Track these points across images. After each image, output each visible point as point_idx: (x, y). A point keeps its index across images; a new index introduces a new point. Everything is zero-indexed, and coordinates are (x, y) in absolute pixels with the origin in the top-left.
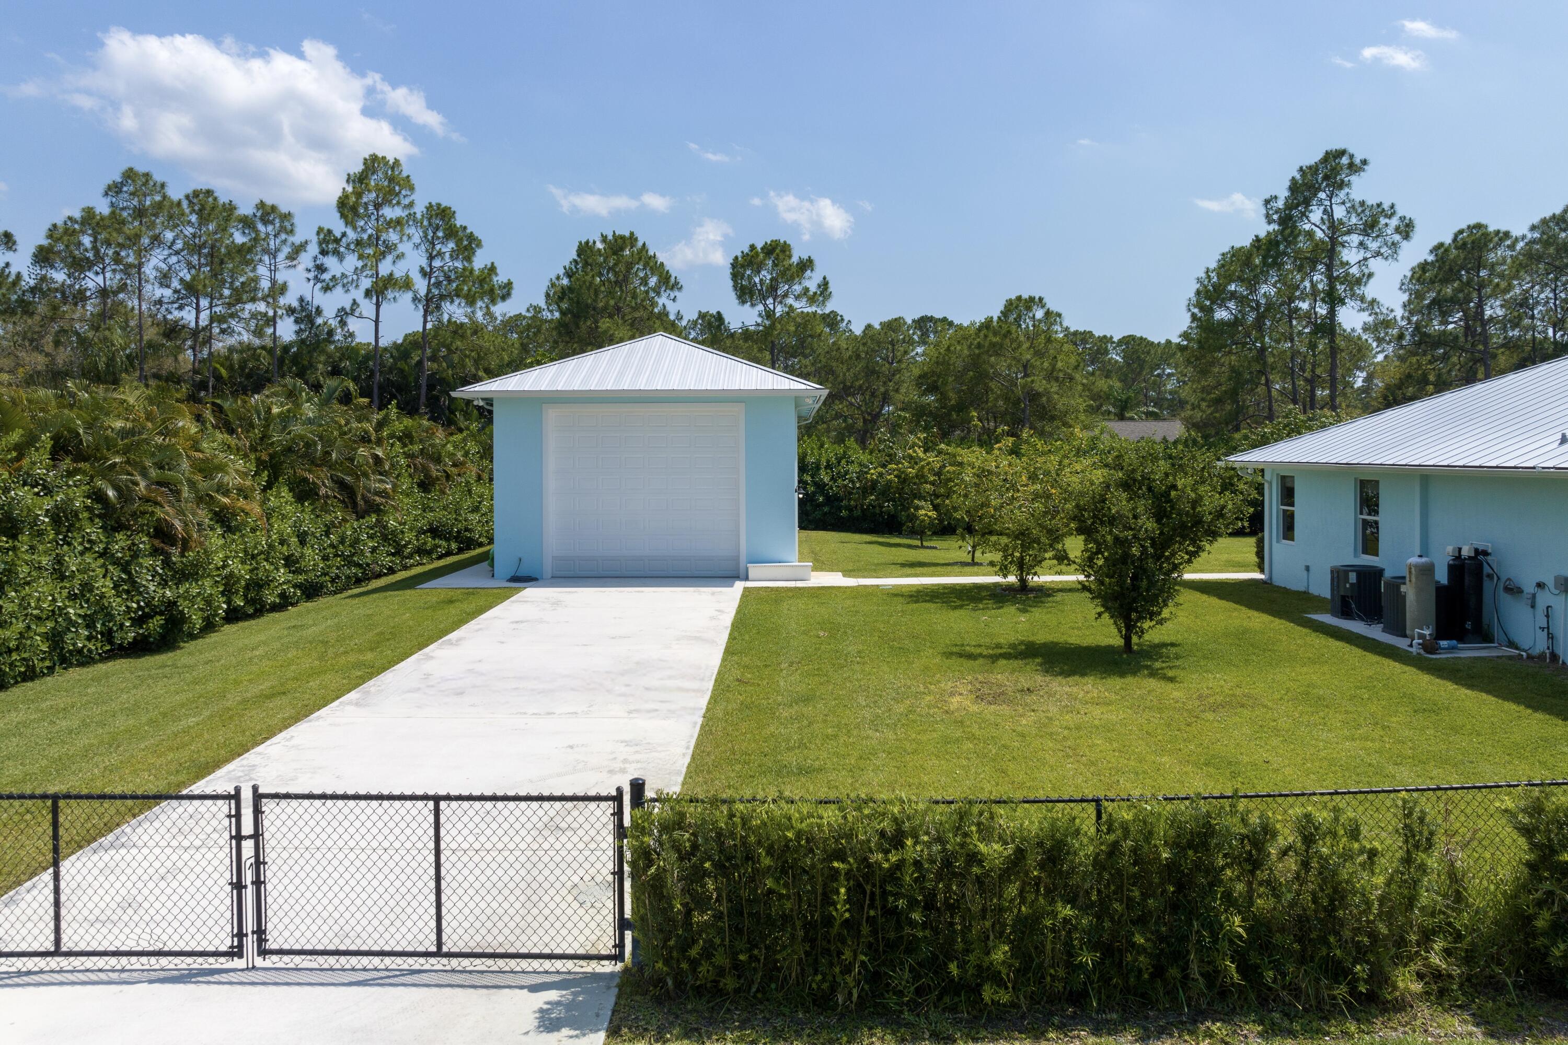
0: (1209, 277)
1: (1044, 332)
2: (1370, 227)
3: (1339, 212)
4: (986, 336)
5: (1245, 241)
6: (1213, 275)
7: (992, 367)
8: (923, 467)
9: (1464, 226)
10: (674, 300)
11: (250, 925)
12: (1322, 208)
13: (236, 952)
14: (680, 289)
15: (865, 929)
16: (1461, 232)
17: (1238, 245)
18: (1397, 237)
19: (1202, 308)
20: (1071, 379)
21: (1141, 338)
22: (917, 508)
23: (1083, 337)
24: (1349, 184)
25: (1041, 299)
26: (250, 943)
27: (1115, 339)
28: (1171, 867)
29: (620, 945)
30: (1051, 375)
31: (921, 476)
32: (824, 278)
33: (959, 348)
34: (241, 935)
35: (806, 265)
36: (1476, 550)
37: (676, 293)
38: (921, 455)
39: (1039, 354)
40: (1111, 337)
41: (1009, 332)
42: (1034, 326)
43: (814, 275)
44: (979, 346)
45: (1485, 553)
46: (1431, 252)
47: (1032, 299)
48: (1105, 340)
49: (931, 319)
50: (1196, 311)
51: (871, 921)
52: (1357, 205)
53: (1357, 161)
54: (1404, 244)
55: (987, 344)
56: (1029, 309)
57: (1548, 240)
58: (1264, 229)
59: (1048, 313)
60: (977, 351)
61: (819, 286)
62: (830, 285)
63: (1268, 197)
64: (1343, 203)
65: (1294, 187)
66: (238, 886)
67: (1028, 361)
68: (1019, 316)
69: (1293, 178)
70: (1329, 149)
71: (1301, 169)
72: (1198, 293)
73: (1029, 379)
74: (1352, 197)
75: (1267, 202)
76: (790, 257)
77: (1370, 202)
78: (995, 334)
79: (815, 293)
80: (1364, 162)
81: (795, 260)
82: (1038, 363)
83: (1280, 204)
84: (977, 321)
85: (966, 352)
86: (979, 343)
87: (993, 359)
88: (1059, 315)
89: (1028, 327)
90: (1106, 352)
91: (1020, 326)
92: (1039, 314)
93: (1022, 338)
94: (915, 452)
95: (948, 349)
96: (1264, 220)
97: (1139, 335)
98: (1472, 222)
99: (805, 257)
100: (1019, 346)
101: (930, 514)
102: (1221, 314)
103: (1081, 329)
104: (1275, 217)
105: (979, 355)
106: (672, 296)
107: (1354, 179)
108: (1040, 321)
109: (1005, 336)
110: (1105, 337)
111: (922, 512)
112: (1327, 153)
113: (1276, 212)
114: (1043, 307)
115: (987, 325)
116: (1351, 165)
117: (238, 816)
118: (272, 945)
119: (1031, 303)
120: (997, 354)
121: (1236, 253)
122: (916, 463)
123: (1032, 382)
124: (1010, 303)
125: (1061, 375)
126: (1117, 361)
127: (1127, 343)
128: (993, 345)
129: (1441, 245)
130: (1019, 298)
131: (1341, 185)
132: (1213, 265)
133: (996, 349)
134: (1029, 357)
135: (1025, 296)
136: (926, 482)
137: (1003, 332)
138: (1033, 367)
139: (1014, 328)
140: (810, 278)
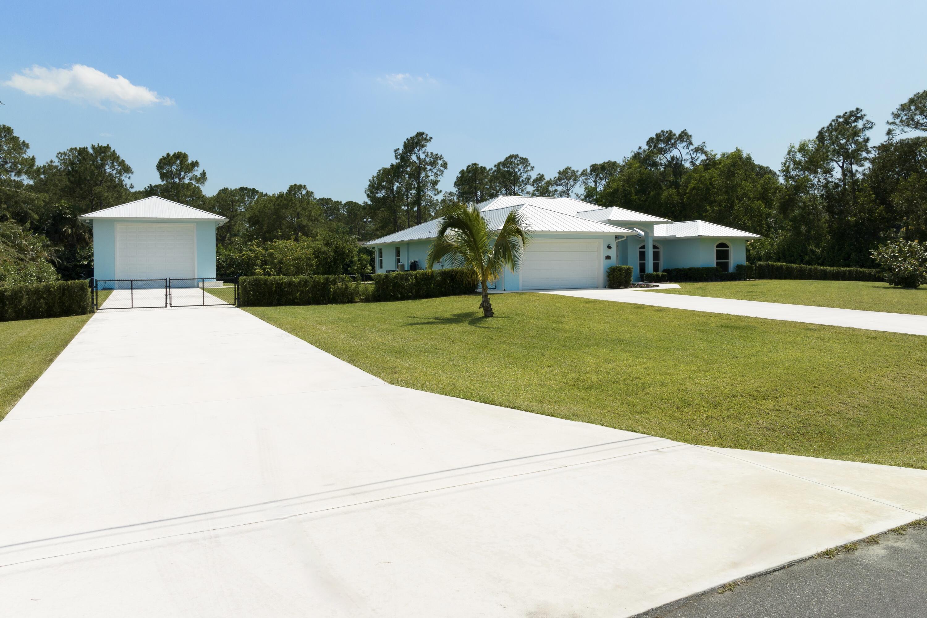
0: (373, 179)
1: (306, 199)
2: (433, 164)
3: (422, 156)
4: (281, 201)
5: (388, 166)
6: (375, 179)
7: (284, 214)
8: (258, 253)
9: (471, 164)
10: (129, 178)
11: (168, 302)
12: (416, 155)
13: (166, 307)
14: (132, 173)
15: (278, 292)
16: (469, 166)
17: (385, 167)
18: (442, 168)
19: (371, 192)
20: (318, 221)
21: (355, 203)
22: (255, 269)
23: (325, 202)
24: (426, 146)
25: (305, 186)
26: (168, 305)
27: (343, 203)
28: (323, 283)
29: (235, 302)
30: (309, 218)
31: (257, 257)
32: (204, 171)
33: (269, 205)
34: (167, 304)
35: (195, 164)
36: (415, 261)
37: (130, 175)
38: (257, 249)
39: (304, 209)
40: (341, 202)
41: (291, 200)
42: (302, 196)
43: (199, 169)
44: (278, 205)
45: (417, 262)
46: (460, 173)
47: (301, 186)
48: (338, 203)
49: (246, 189)
50: (369, 193)
51: (278, 291)
52: (429, 154)
53: (428, 138)
54: (445, 171)
55: (282, 204)
56: (300, 190)
57: (498, 170)
58: (395, 162)
59: (308, 192)
60: (278, 207)
61: (201, 174)
62: (207, 174)
63: (396, 148)
64: (424, 153)
65: (406, 146)
66: (166, 295)
67: (299, 212)
68: (296, 193)
69: (405, 142)
70: (418, 132)
71: (408, 139)
72: (370, 185)
73: (300, 220)
74: (427, 151)
75: (395, 151)
76: (187, 160)
77: (434, 153)
78: (285, 200)
79: (200, 178)
80: (431, 138)
81: (190, 161)
82: (304, 213)
83: (400, 152)
84: (276, 193)
85: (273, 207)
86: (278, 204)
87: (284, 210)
88: (312, 193)
89: (299, 197)
90: (339, 209)
91: (296, 197)
92: (304, 192)
93: (297, 202)
94: (254, 247)
95: (265, 206)
96: (394, 158)
97: (354, 201)
98: (473, 162)
99: (195, 161)
100: (296, 205)
101: (261, 271)
102: (379, 195)
103: (326, 197)
104: (399, 157)
105: (278, 209)
106: (128, 176)
107: (427, 144)
108: (304, 195)
109: (290, 201)
110: (338, 201)
111: (257, 271)
112: (417, 133)
113: (399, 155)
114: (306, 189)
115: (281, 196)
116: (426, 139)
117: (166, 283)
118: (172, 305)
119: (300, 187)
120: (286, 209)
121: (384, 170)
122: (254, 252)
123: (301, 220)
124: (291, 187)
125: (313, 218)
126: (344, 214)
127: (349, 205)
128: (284, 204)
129: (463, 170)
130: (295, 185)
131: (423, 146)
132: (375, 175)
133: (286, 207)
134: (299, 210)
135: (298, 184)
136: (259, 259)
137: (289, 199)
138: (302, 214)
139: (293, 197)
140: (197, 170)
